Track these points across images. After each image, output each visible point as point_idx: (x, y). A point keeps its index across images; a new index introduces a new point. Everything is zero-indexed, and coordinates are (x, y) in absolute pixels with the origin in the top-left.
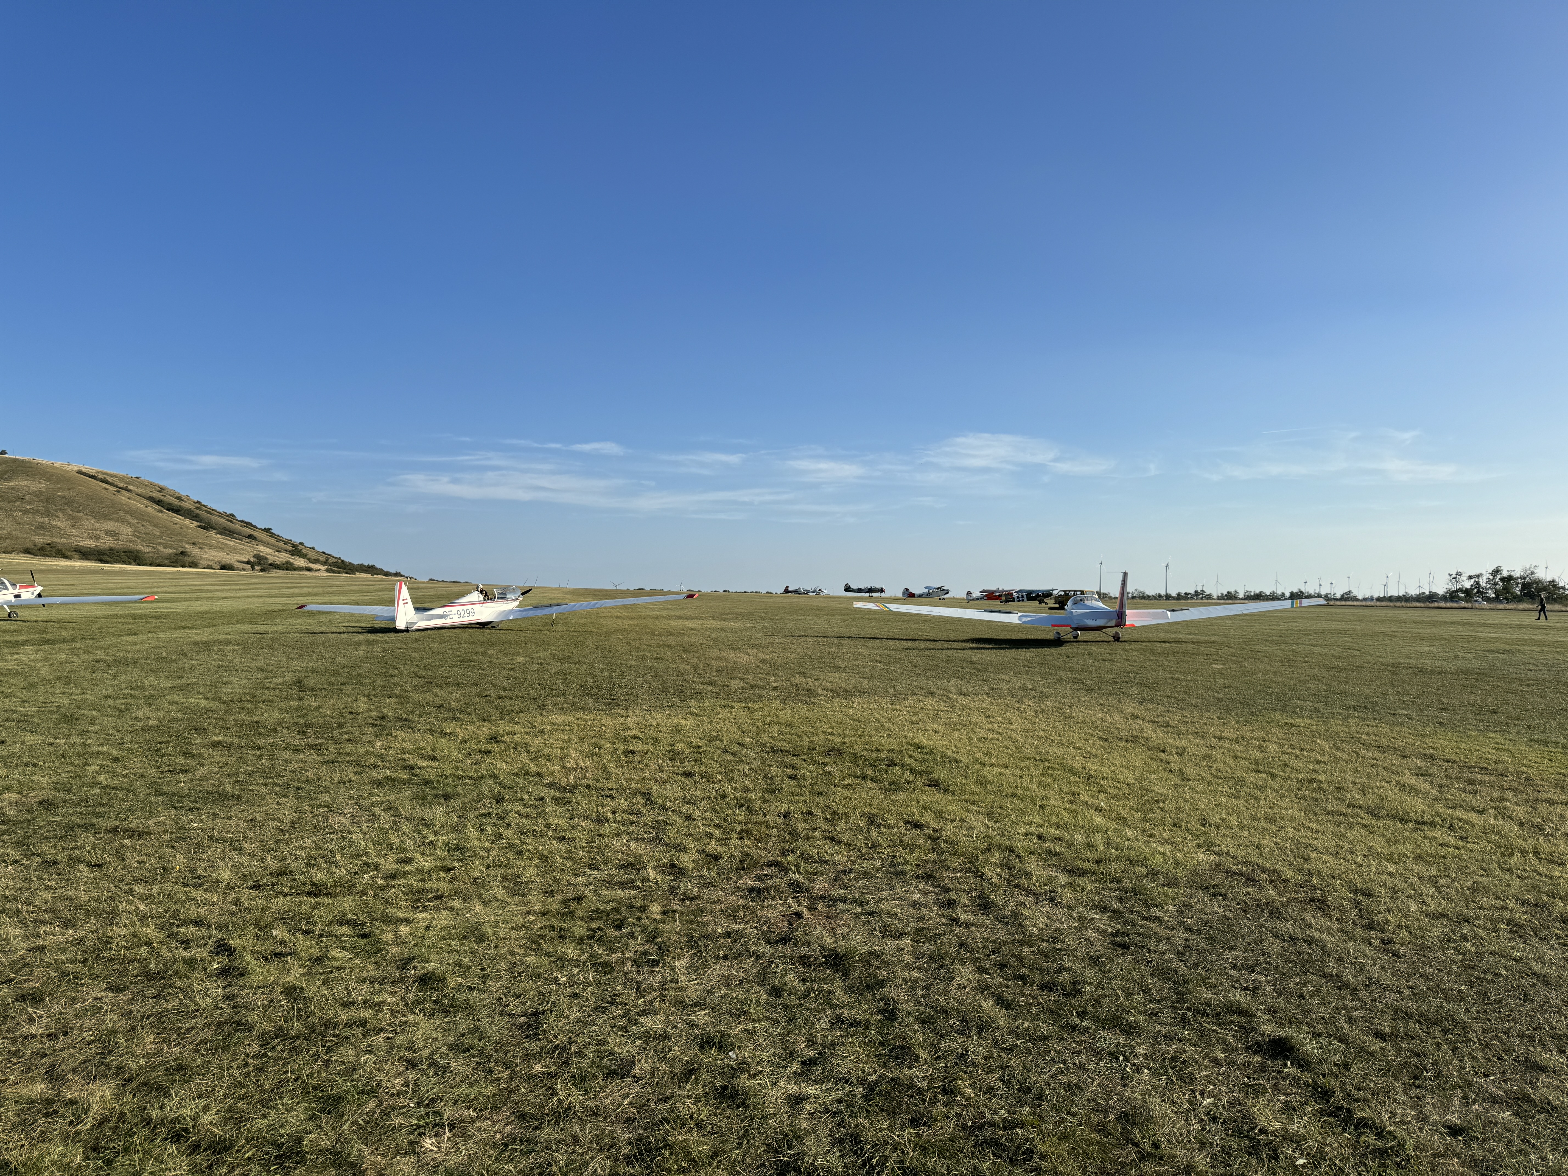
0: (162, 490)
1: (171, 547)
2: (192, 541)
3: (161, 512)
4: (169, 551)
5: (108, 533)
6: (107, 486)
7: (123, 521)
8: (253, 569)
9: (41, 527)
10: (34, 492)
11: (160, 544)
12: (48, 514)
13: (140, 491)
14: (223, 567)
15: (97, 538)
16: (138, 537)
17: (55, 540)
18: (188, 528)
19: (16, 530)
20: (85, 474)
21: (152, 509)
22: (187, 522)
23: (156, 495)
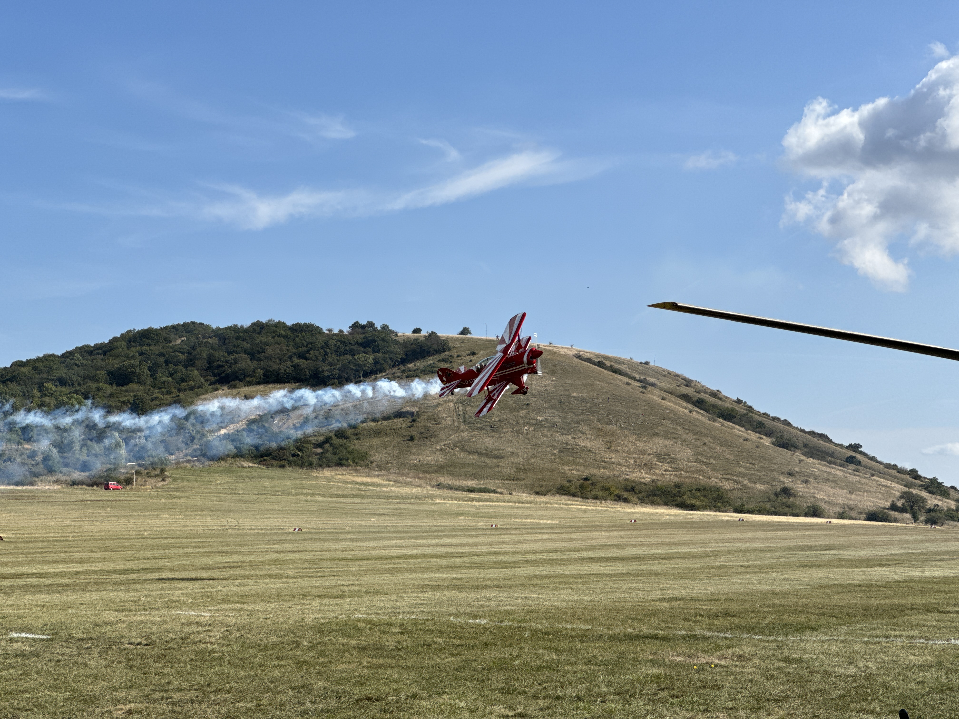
0: (688, 383)
1: (763, 482)
2: (785, 469)
3: (714, 421)
4: (760, 487)
5: (661, 457)
6: (630, 381)
7: (675, 437)
8: (915, 519)
9: (566, 449)
10: (540, 393)
11: (741, 474)
12: (568, 428)
13: (664, 385)
14: (872, 516)
15: (649, 466)
16: (707, 464)
17: (595, 471)
18: (764, 445)
19: (534, 456)
20: (588, 360)
21: (698, 415)
22: (753, 436)
23: (685, 390)
